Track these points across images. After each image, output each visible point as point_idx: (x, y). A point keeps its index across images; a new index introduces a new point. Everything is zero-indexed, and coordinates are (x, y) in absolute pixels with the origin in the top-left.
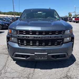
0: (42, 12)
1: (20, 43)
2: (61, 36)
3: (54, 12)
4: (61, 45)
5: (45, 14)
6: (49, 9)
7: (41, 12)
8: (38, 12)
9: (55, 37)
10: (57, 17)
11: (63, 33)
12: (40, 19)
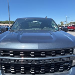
0: (38, 22)
1: (4, 70)
2: (69, 58)
3: (51, 21)
4: (68, 70)
5: (40, 23)
6: (46, 18)
7: (36, 22)
8: (33, 22)
9: (60, 59)
10: (56, 27)
11: (72, 52)
12: (36, 29)
